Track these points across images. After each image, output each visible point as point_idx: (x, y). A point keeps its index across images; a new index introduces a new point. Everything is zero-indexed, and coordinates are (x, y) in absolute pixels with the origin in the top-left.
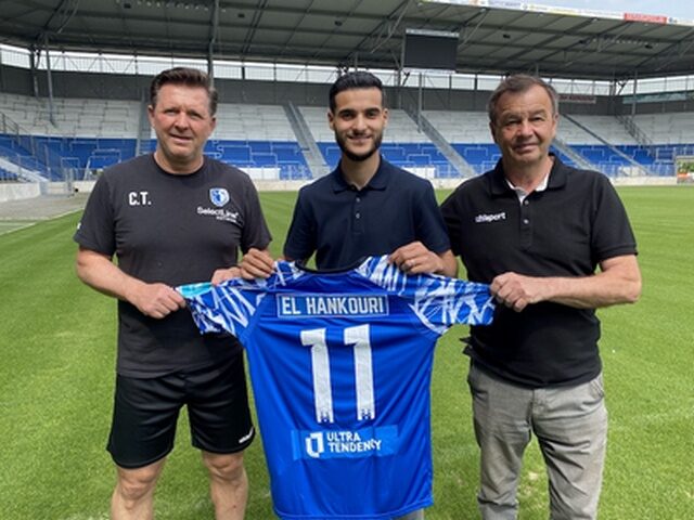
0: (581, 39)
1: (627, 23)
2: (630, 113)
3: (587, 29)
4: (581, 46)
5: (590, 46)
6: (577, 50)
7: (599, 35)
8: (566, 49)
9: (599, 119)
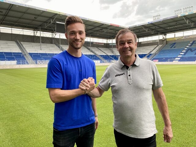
0: (101, 29)
1: (111, 26)
2: (112, 48)
3: (102, 26)
4: (101, 30)
5: (103, 31)
6: (100, 31)
7: (105, 28)
8: (97, 31)
9: (105, 49)
